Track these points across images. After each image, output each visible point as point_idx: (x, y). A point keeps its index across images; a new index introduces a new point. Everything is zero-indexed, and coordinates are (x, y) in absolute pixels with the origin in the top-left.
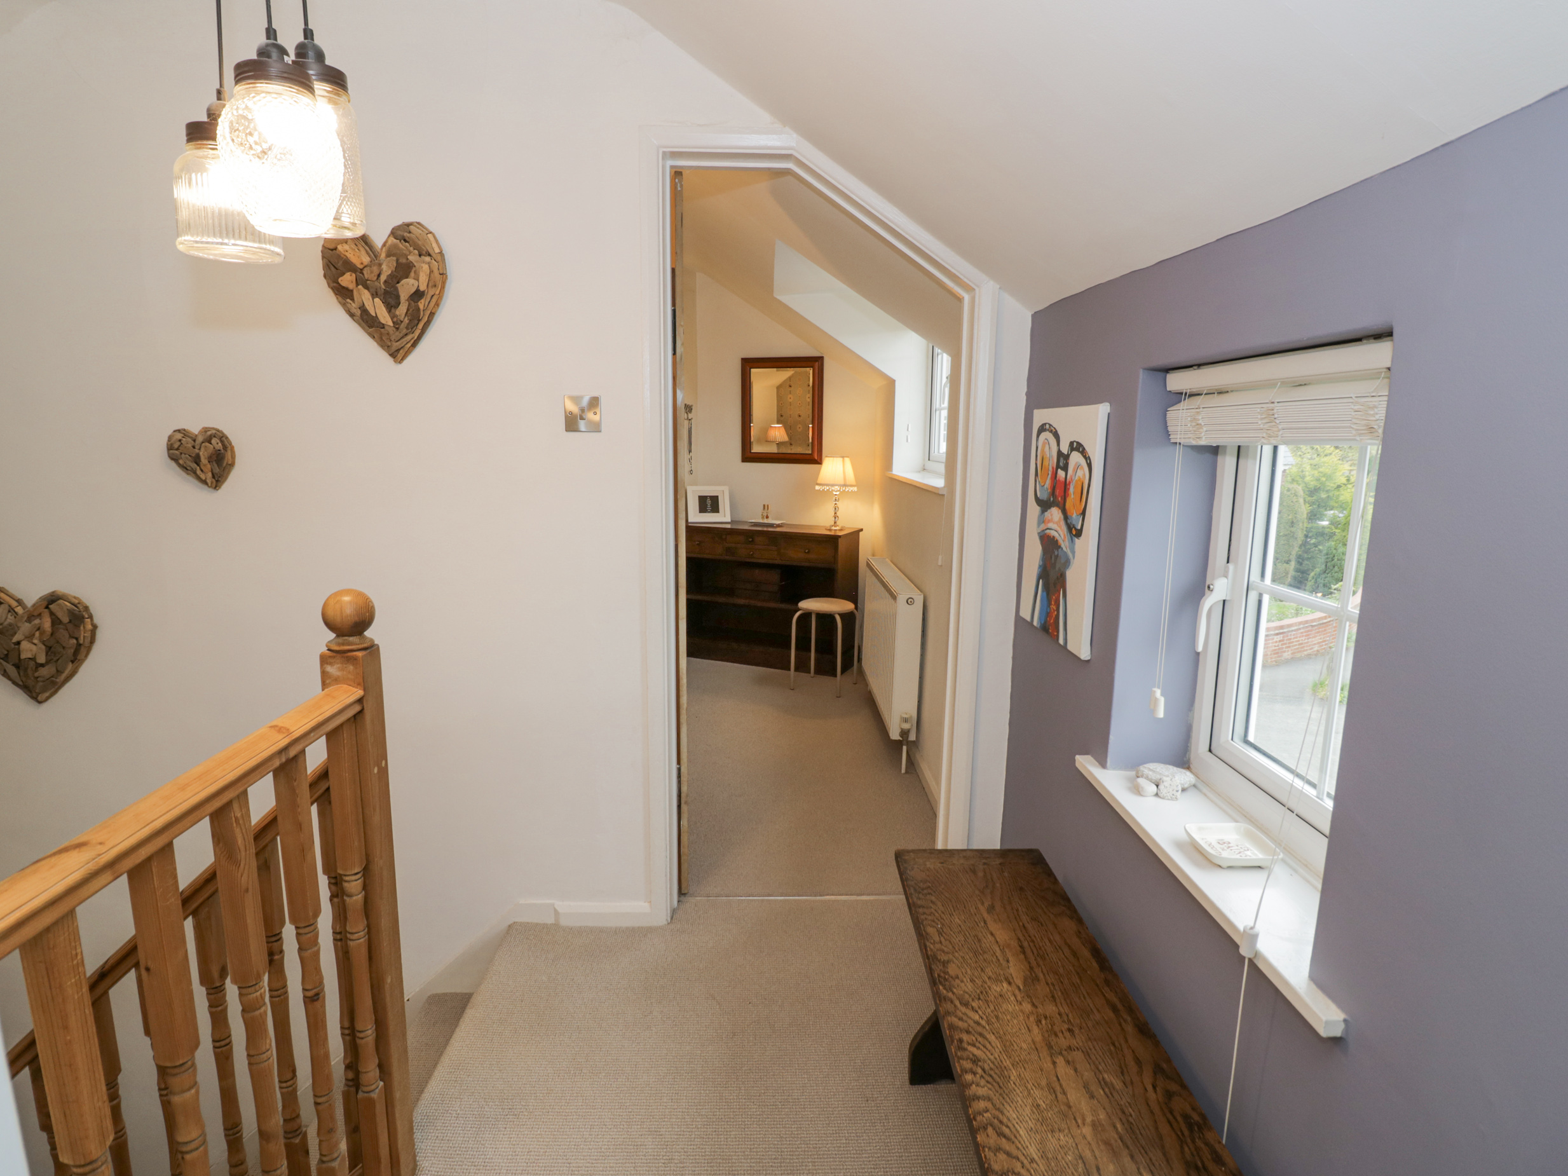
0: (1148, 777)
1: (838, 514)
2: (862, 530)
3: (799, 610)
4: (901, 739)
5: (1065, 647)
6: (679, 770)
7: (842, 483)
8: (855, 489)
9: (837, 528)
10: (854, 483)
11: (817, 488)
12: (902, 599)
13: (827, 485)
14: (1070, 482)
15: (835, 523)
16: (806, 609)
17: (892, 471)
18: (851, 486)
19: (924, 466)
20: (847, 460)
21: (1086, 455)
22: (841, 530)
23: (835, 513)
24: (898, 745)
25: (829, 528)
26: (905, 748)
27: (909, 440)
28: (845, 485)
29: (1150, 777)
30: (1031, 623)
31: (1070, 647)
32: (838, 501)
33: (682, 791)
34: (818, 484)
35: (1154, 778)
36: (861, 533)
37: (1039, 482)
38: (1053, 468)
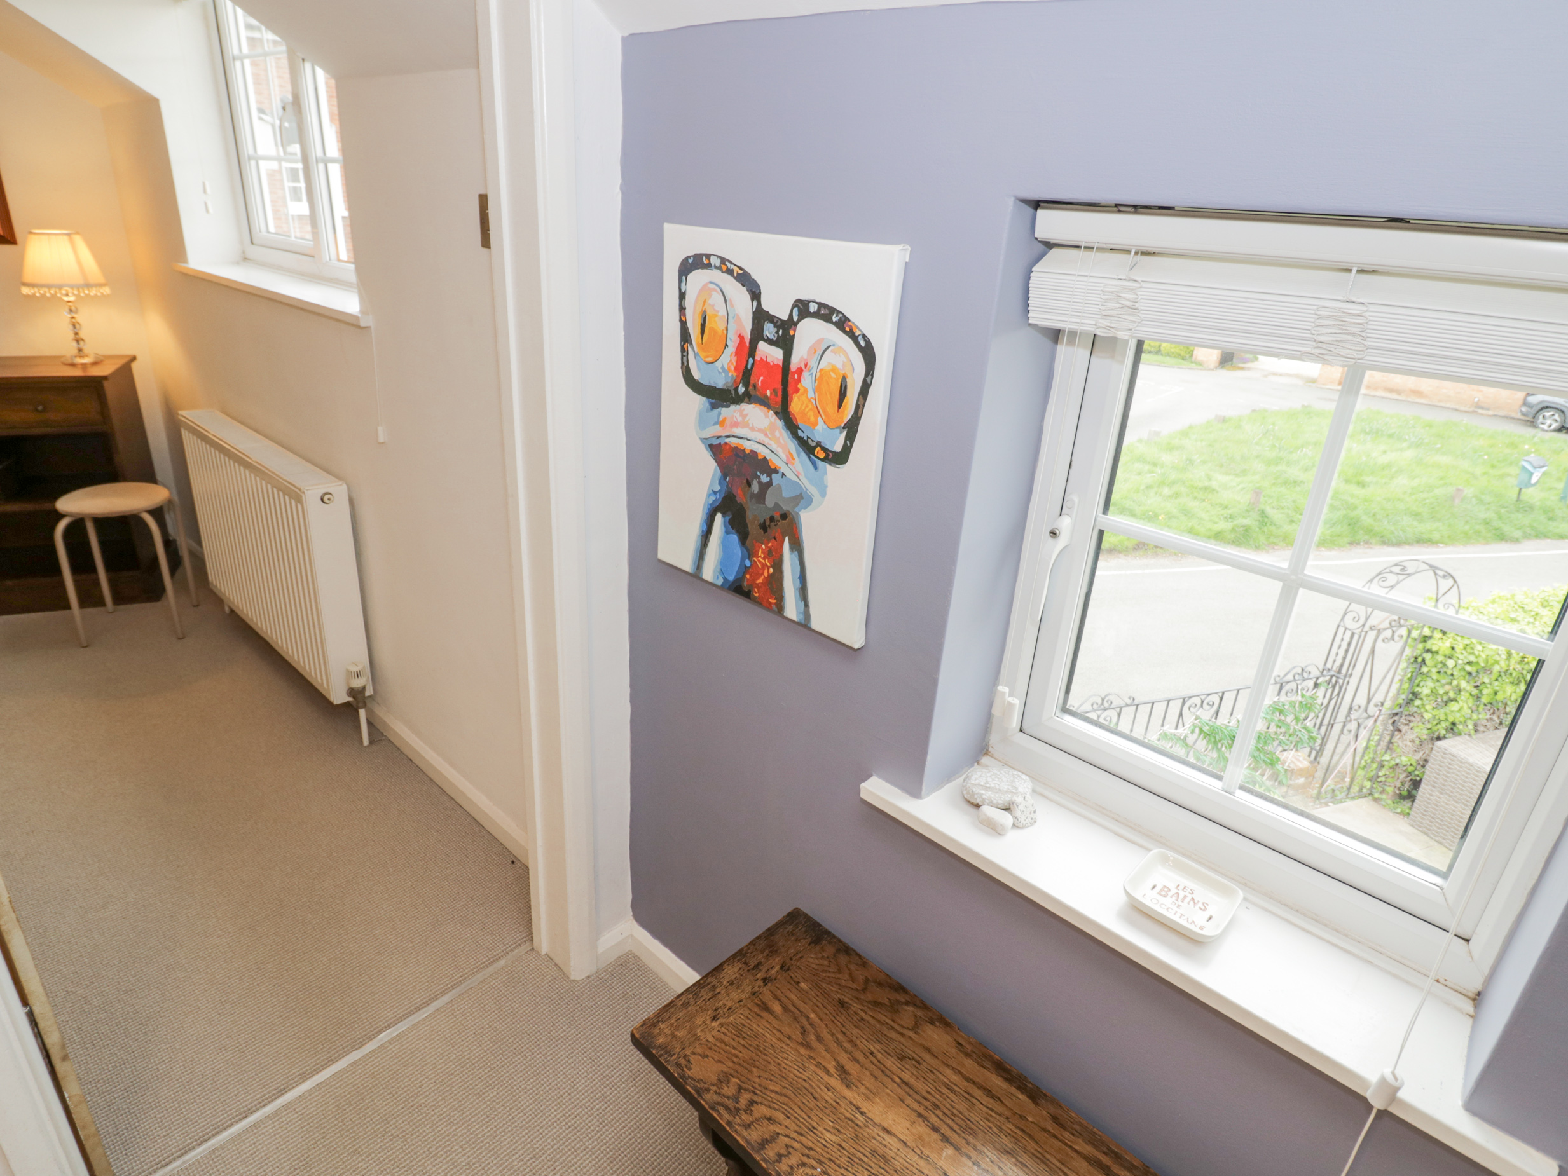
0: (991, 802)
1: (82, 335)
2: (134, 358)
3: (60, 516)
4: (351, 699)
5: (804, 625)
6: (31, 1016)
7: (81, 281)
8: (106, 290)
9: (86, 360)
10: (102, 280)
11: (25, 290)
12: (312, 496)
13: (49, 286)
14: (800, 371)
15: (80, 350)
16: (77, 514)
17: (185, 261)
18: (101, 285)
19: (244, 252)
20: (78, 239)
21: (852, 331)
22: (95, 363)
23: (76, 334)
24: (349, 711)
25: (70, 361)
26: (362, 713)
27: (211, 210)
28: (88, 286)
29: (995, 802)
30: (697, 575)
31: (815, 624)
32: (76, 312)
33: (49, 1046)
34: (25, 284)
35: (1000, 802)
36: (134, 366)
37: (696, 355)
38: (741, 337)
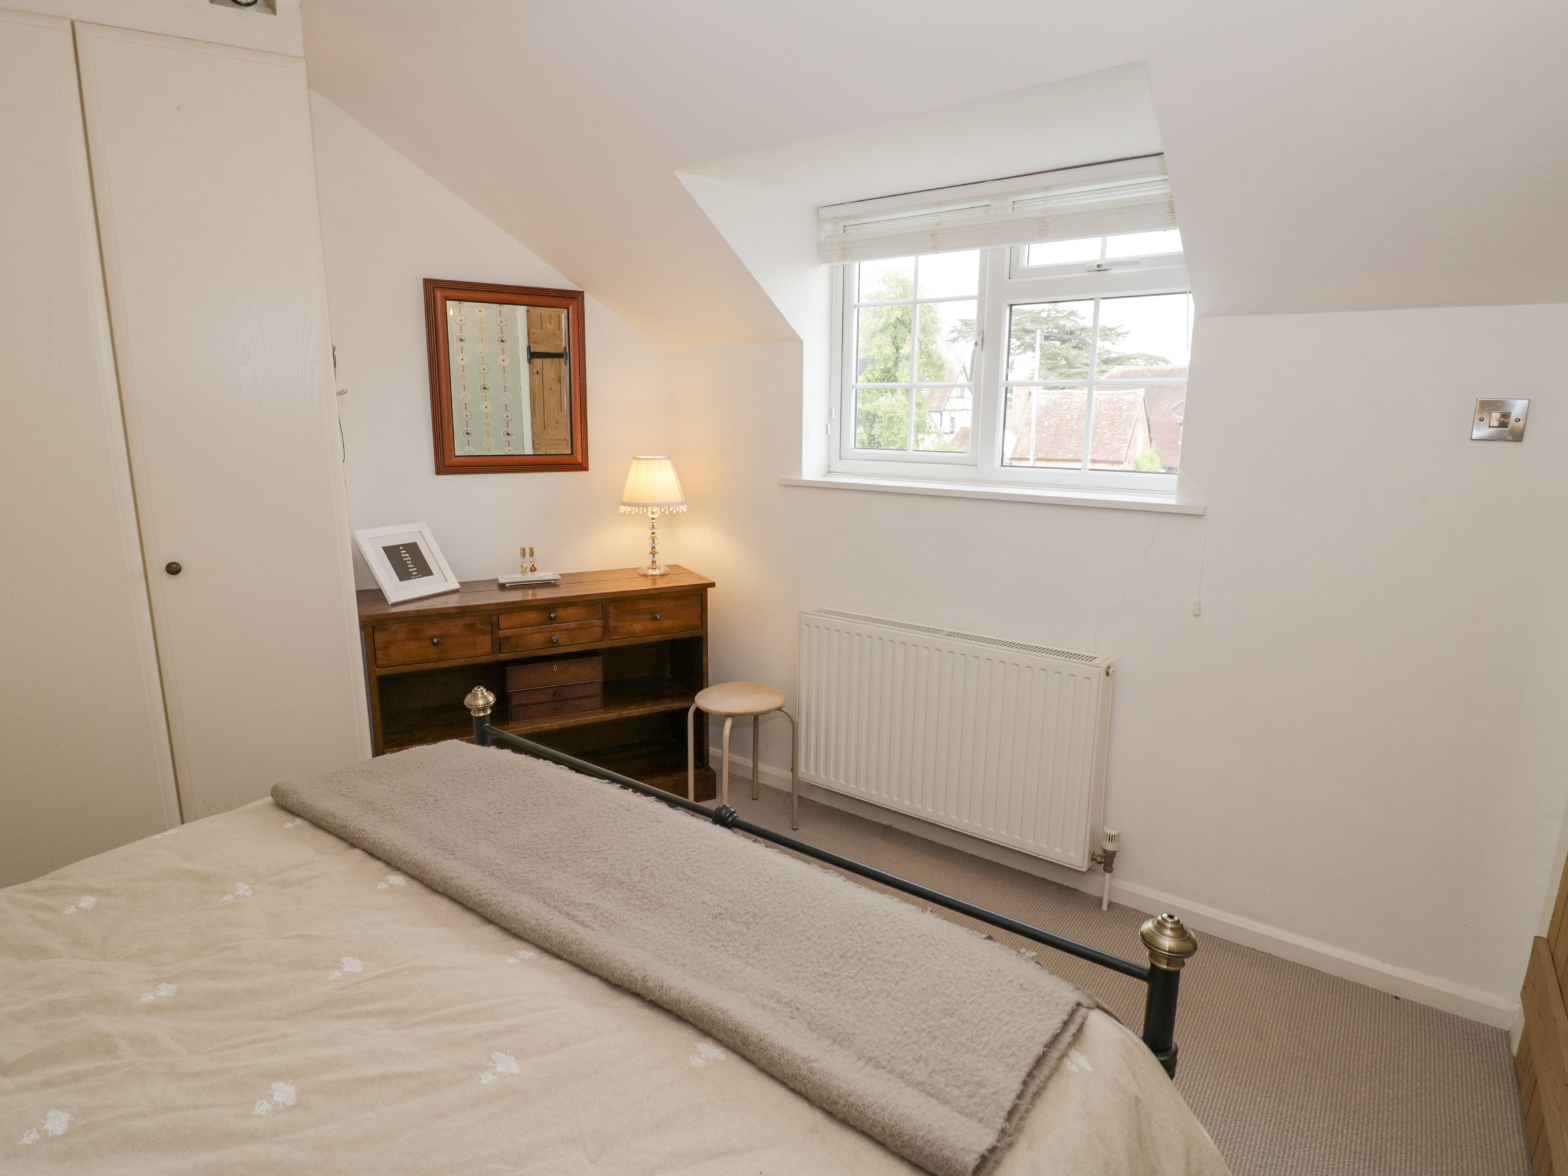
1: (657, 549)
2: (713, 585)
7: (665, 502)
8: (686, 509)
9: (657, 572)
10: (681, 500)
11: (621, 509)
13: (641, 505)
15: (654, 562)
17: (801, 476)
18: (678, 505)
19: (830, 466)
20: (667, 465)
22: (667, 577)
23: (653, 548)
25: (641, 571)
26: (1107, 877)
32: (657, 529)
34: (622, 503)
